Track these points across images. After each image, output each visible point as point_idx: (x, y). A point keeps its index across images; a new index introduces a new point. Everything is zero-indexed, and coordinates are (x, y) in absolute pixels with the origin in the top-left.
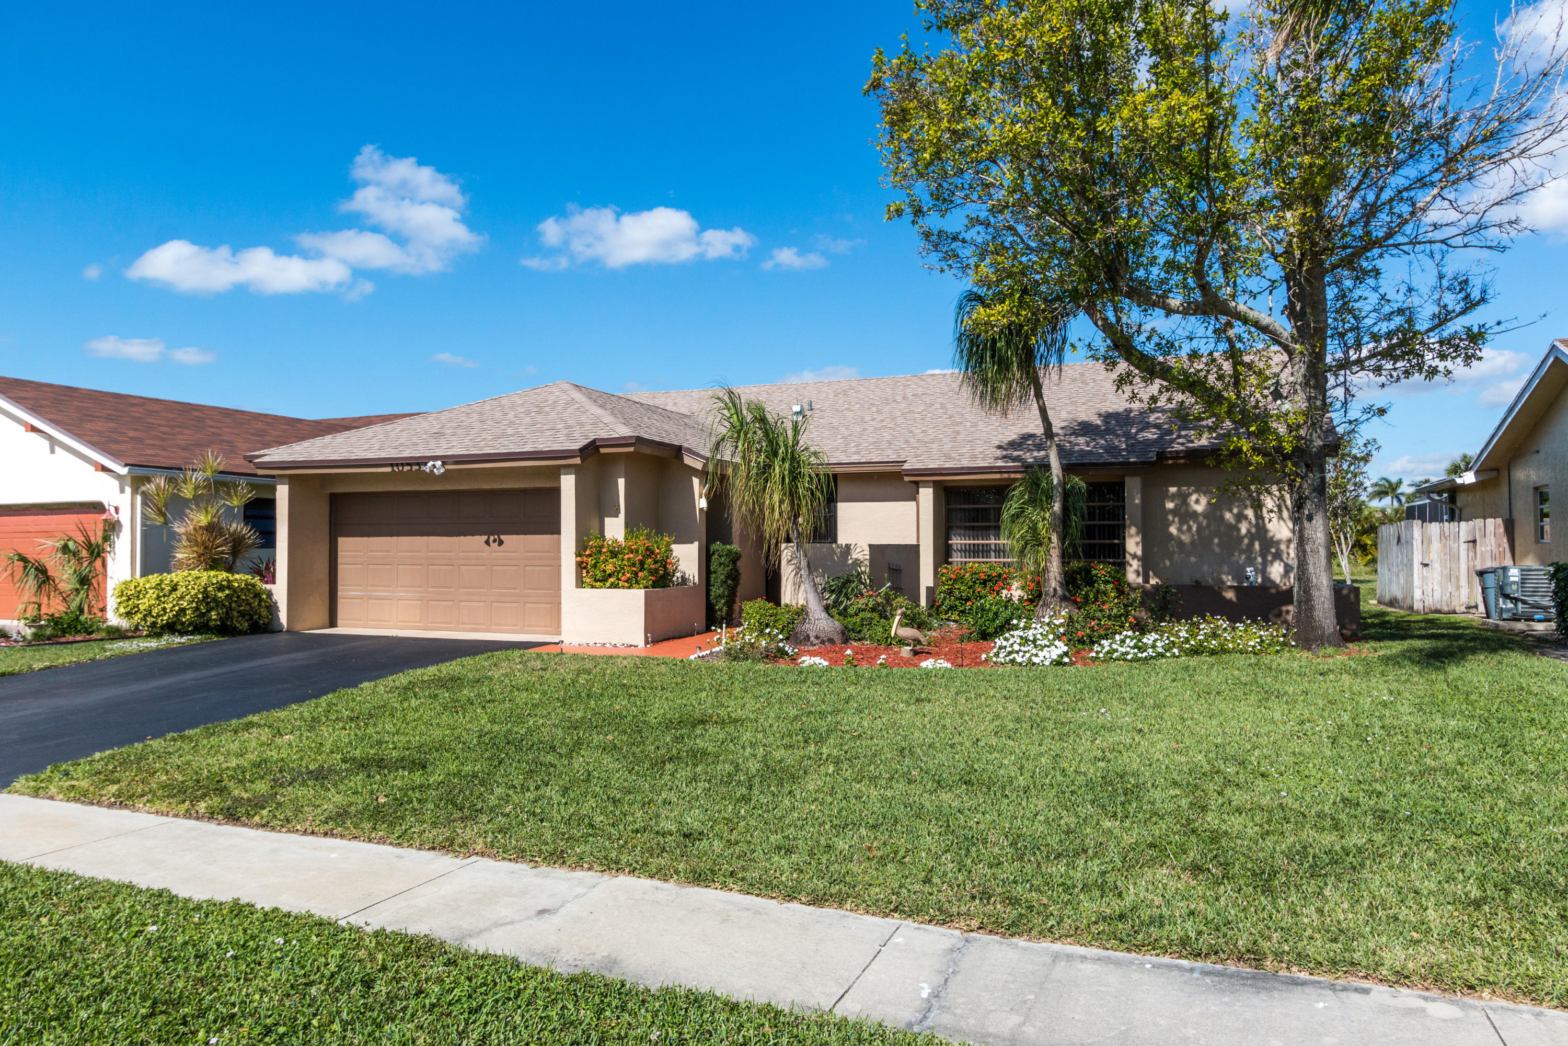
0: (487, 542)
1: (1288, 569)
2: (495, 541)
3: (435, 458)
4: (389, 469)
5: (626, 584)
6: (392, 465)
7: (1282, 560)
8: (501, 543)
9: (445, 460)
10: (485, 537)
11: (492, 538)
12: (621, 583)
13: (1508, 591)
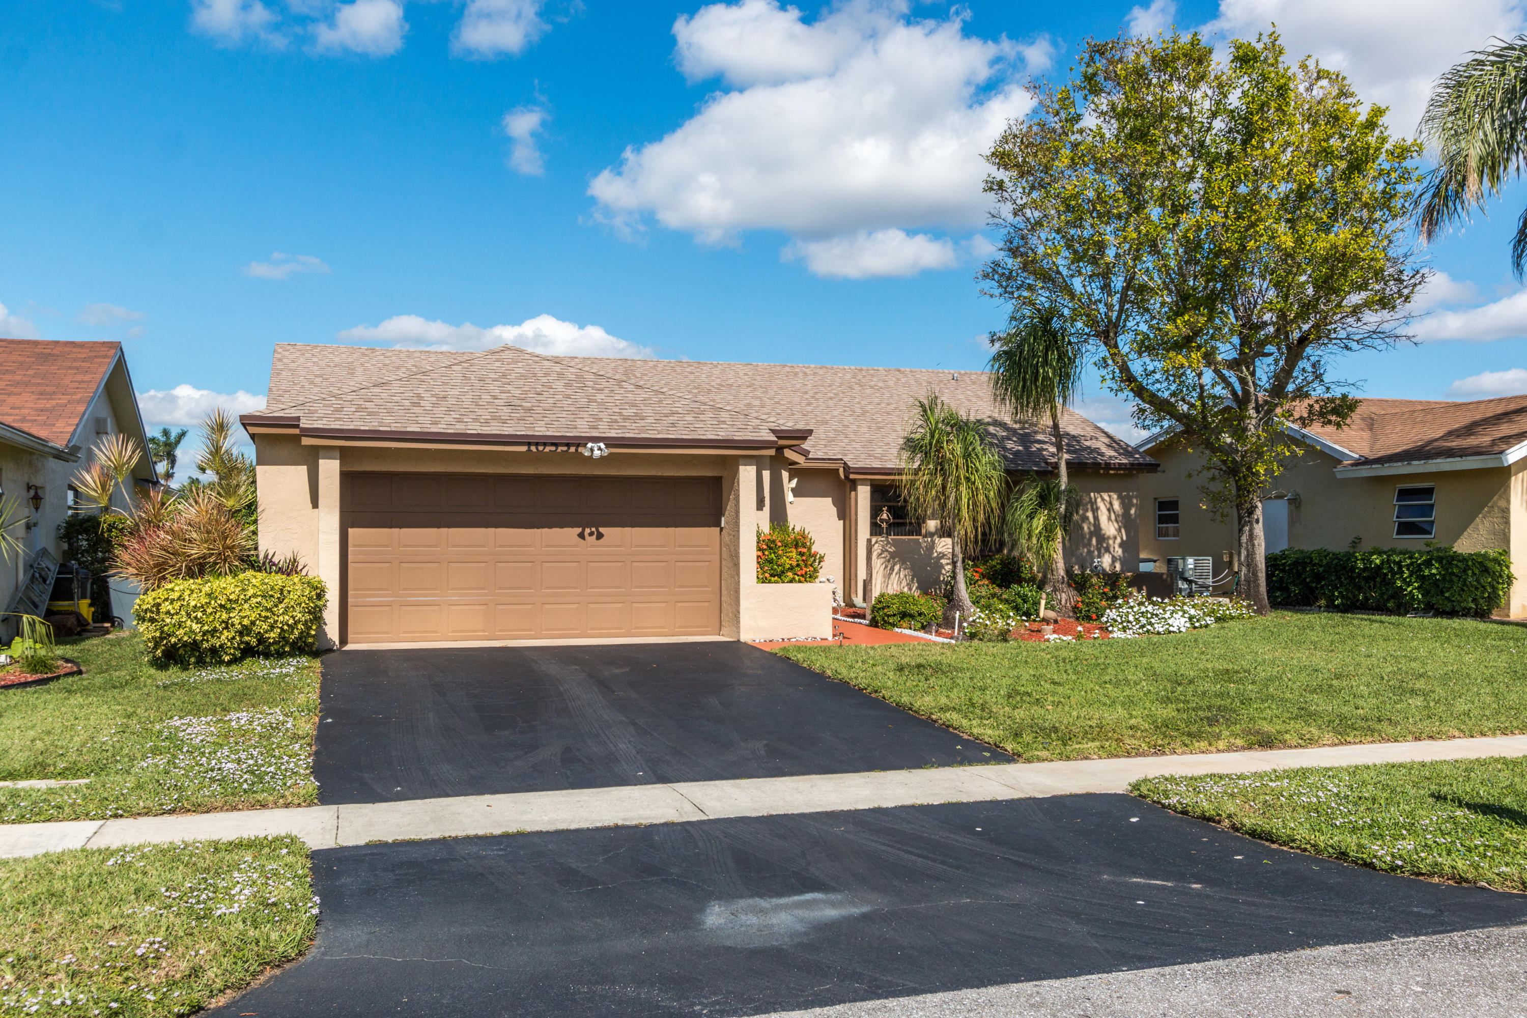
0: (581, 536)
1: (1114, 560)
2: (591, 534)
3: (596, 440)
4: (524, 449)
5: (802, 579)
6: (529, 444)
7: (1110, 553)
8: (600, 536)
9: (610, 442)
10: (580, 530)
11: (588, 531)
12: (797, 578)
13: (1187, 575)
